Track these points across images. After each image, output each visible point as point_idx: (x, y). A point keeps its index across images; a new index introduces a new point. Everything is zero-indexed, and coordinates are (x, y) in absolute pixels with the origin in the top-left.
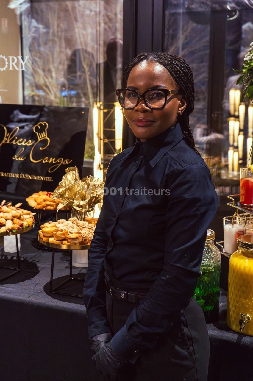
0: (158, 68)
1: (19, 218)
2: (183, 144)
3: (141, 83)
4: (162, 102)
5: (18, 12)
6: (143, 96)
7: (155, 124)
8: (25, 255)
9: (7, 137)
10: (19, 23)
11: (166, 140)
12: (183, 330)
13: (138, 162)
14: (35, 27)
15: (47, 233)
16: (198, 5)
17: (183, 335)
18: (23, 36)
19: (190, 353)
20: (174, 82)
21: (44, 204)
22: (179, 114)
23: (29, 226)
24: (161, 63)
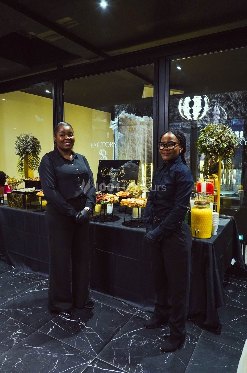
0: (172, 135)
1: (113, 198)
2: (182, 163)
3: (166, 141)
4: (173, 147)
5: (113, 129)
6: (166, 145)
7: (170, 155)
8: (115, 214)
9: (109, 172)
10: (113, 134)
11: (175, 161)
12: (181, 232)
13: (165, 170)
14: (120, 135)
15: (123, 202)
16: (186, 126)
17: (182, 233)
18: (115, 139)
19: (184, 240)
20: (178, 141)
21: (122, 195)
22: (180, 152)
23: (116, 201)
24: (173, 134)
